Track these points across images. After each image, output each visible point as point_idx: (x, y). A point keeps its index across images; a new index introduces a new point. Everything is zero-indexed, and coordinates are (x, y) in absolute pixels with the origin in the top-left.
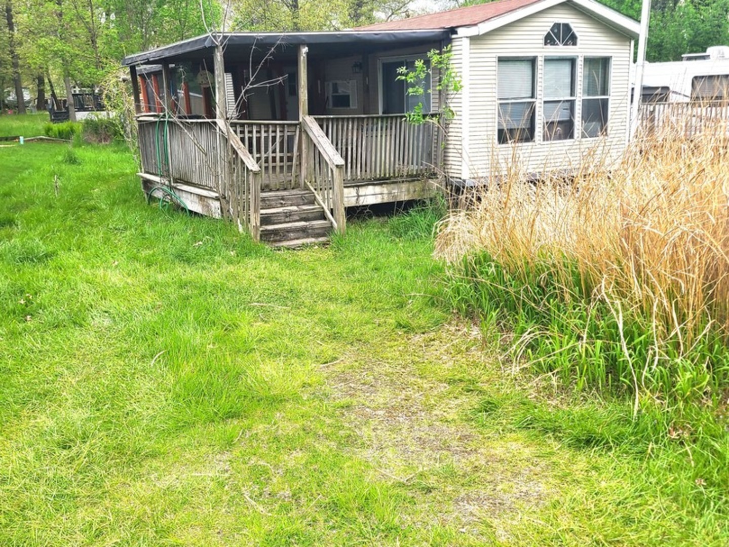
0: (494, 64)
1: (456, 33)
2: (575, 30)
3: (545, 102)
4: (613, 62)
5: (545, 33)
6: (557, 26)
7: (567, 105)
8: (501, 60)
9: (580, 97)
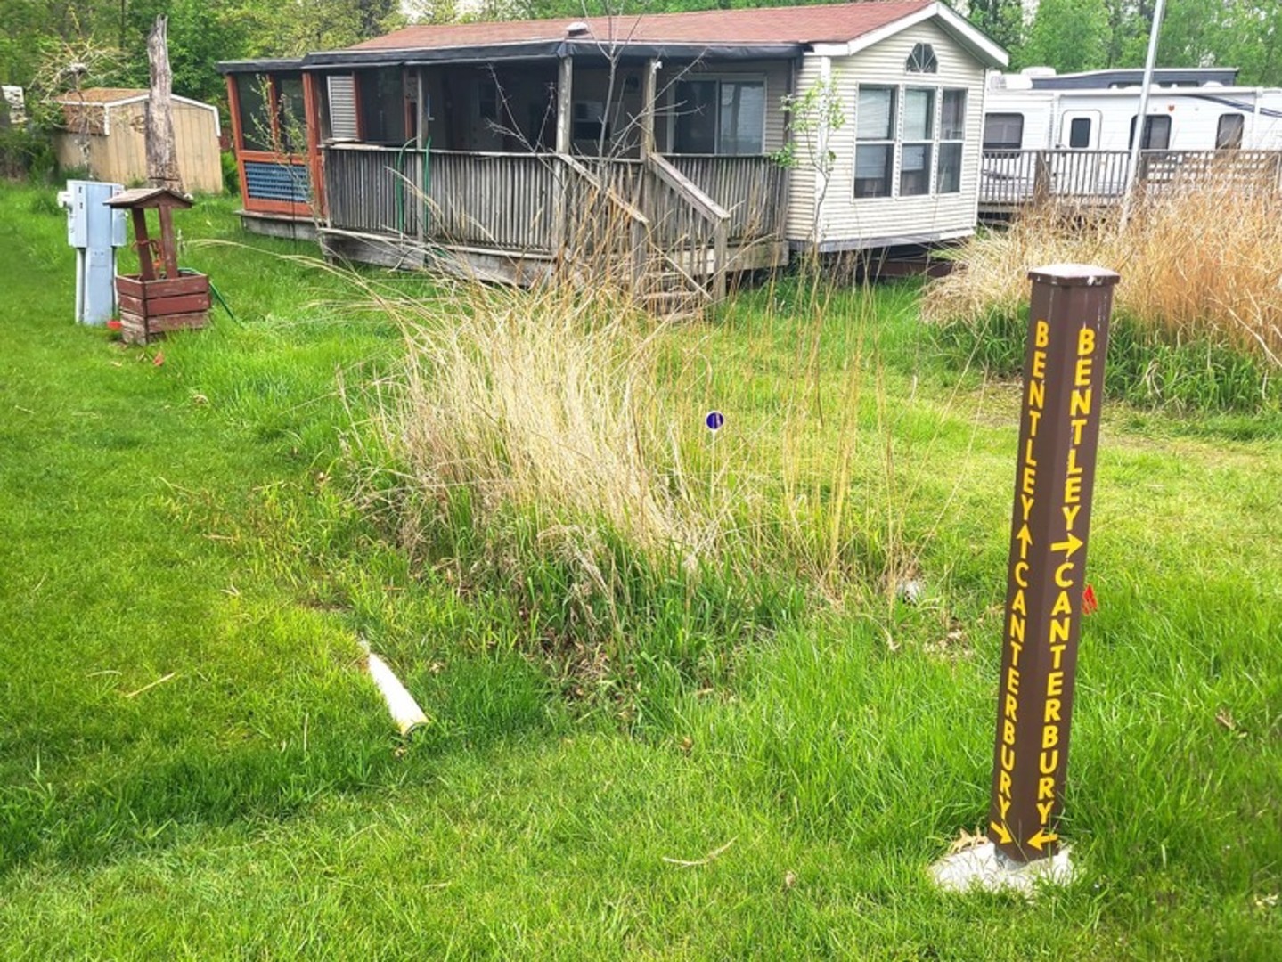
0: (853, 93)
1: (812, 50)
2: (936, 53)
3: (904, 145)
4: (969, 96)
5: (907, 55)
6: (919, 46)
7: (920, 150)
8: (864, 88)
9: (936, 141)
